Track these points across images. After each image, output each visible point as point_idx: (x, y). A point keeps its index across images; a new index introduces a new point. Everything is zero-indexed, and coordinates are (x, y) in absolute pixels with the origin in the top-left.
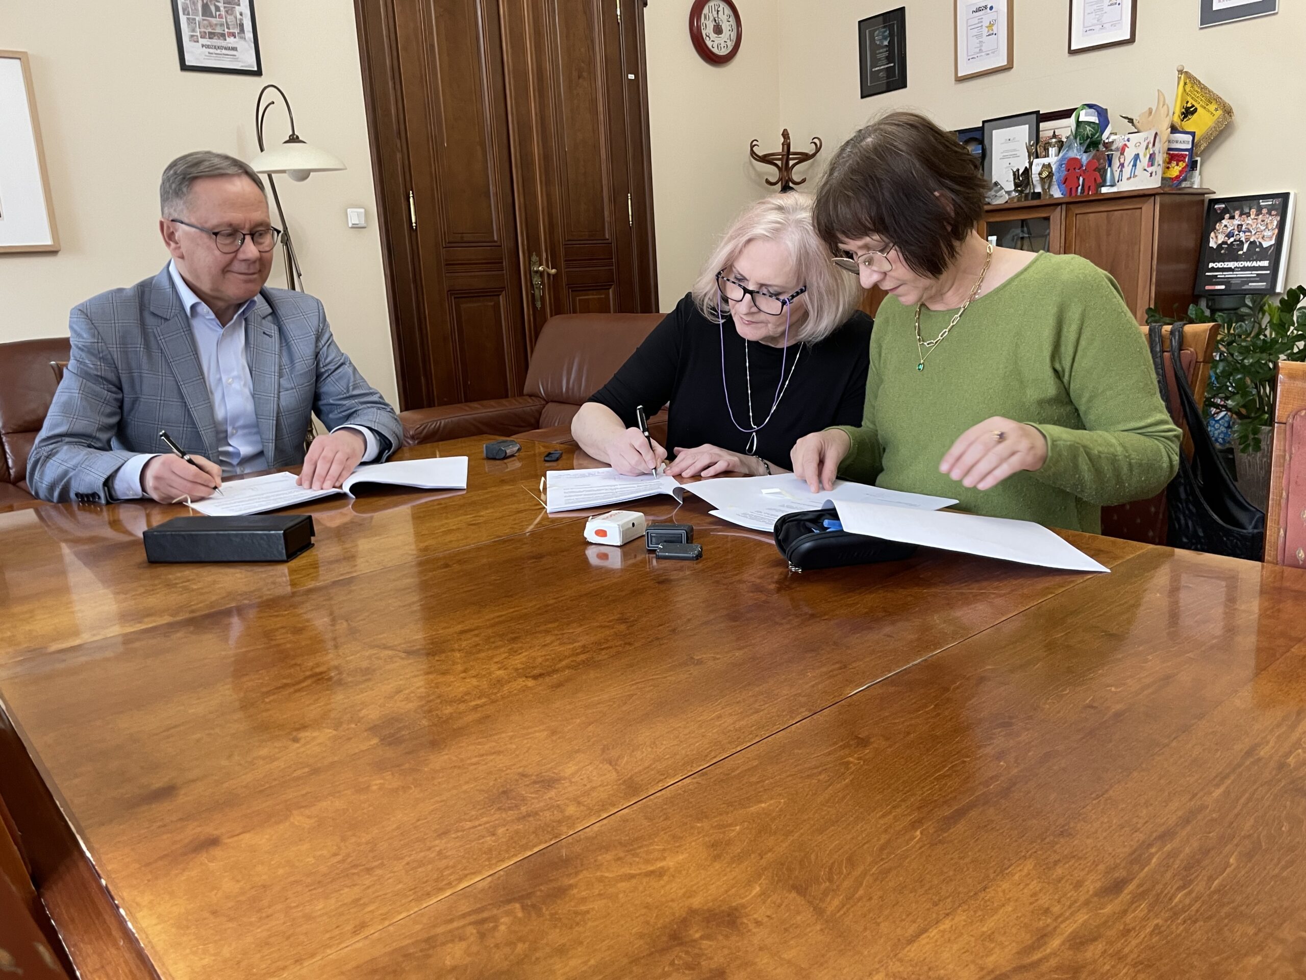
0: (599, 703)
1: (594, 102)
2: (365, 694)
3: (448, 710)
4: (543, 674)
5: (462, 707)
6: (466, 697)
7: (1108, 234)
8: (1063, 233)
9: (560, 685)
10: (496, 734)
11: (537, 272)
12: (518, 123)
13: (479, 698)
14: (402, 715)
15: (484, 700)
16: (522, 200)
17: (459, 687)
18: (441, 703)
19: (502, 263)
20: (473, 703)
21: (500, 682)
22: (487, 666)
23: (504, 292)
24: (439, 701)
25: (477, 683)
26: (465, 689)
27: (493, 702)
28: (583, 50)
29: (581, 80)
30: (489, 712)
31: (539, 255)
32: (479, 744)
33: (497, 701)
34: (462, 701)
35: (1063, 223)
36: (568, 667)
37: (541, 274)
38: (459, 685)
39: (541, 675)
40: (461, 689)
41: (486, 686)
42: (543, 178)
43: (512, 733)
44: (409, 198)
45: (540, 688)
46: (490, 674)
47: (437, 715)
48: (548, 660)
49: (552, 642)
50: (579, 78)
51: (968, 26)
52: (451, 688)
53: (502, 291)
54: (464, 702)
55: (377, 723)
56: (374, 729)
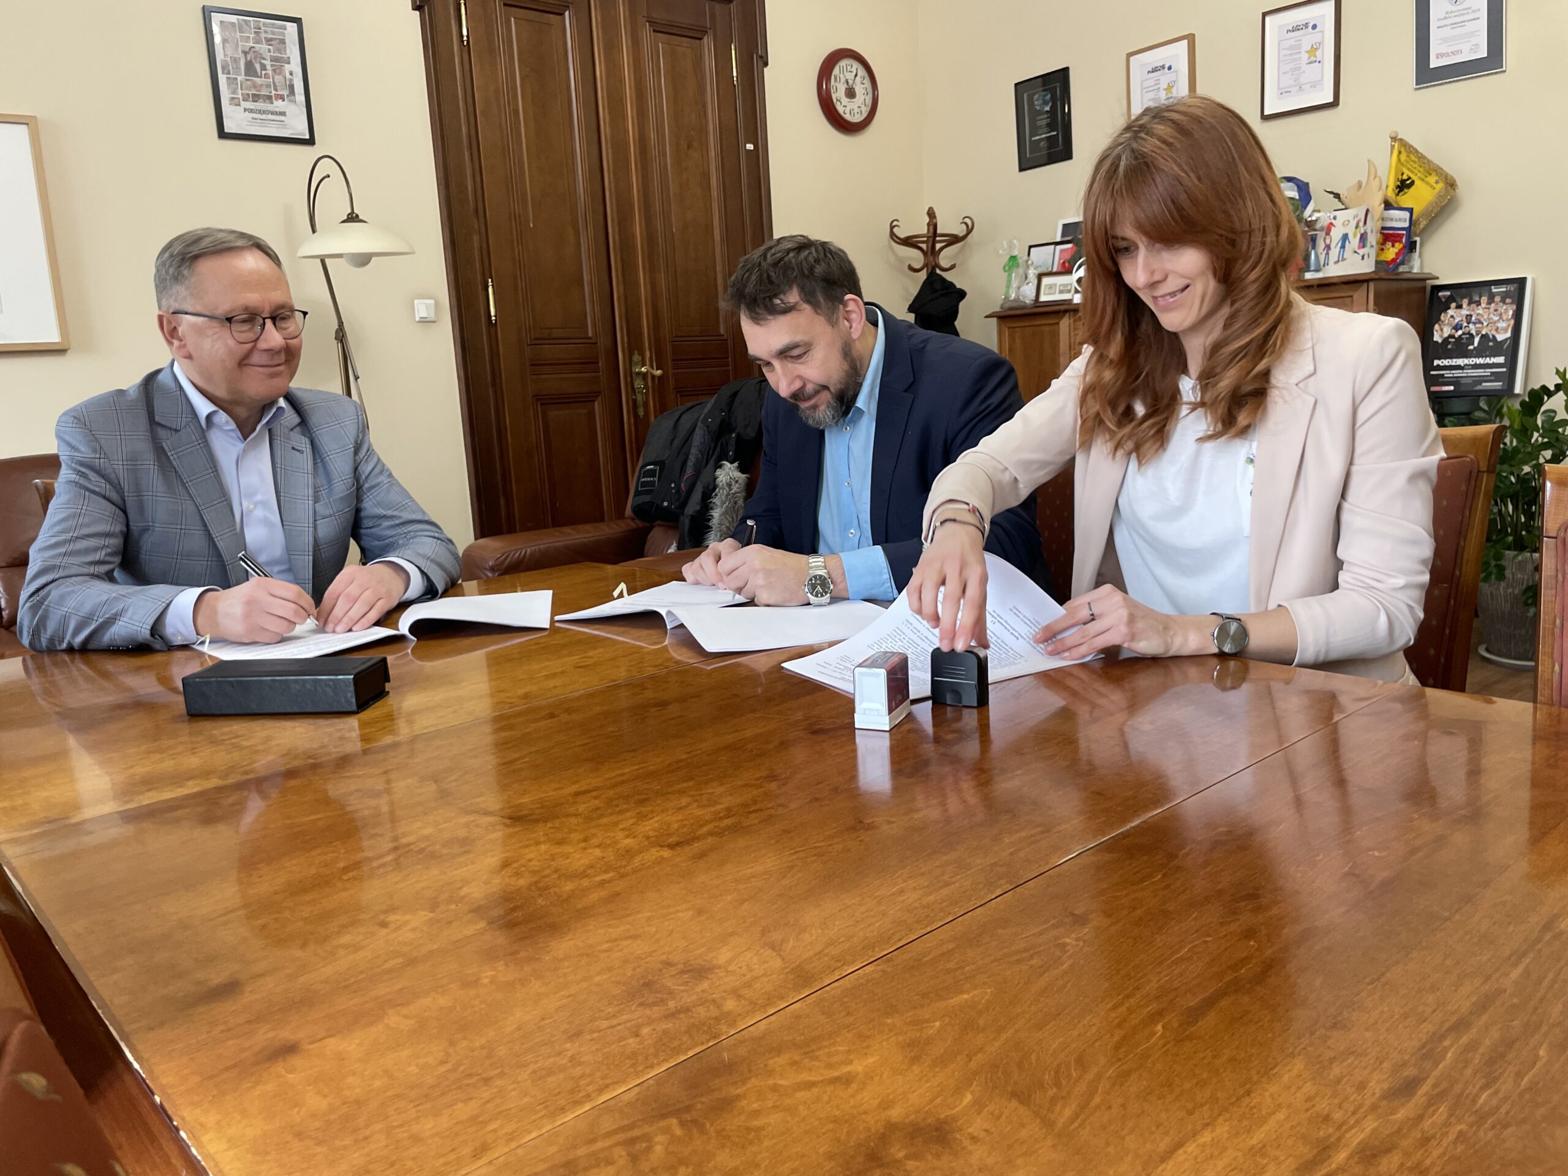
0: (753, 877)
1: (706, 175)
2: (465, 869)
3: (569, 887)
4: (682, 843)
5: (585, 883)
6: (589, 871)
9: (702, 855)
10: (629, 915)
11: (639, 373)
13: (606, 872)
14: (512, 893)
15: (610, 875)
16: (621, 289)
17: (580, 858)
18: (559, 878)
19: (599, 363)
20: (598, 878)
21: (629, 853)
22: (612, 834)
23: (601, 398)
24: (555, 876)
25: (601, 854)
26: (587, 862)
27: (623, 876)
28: (693, 116)
29: (690, 151)
30: (618, 889)
31: (642, 354)
32: (610, 926)
33: (628, 875)
34: (583, 875)
36: (711, 834)
37: (645, 376)
38: (579, 856)
39: (678, 844)
40: (583, 861)
41: (612, 858)
43: (649, 914)
44: (488, 286)
45: (679, 859)
46: (616, 843)
47: (555, 893)
48: (685, 825)
49: (688, 805)
50: (689, 147)
51: (1142, 88)
52: (569, 861)
53: (599, 396)
54: (586, 876)
55: (483, 903)
56: (478, 910)
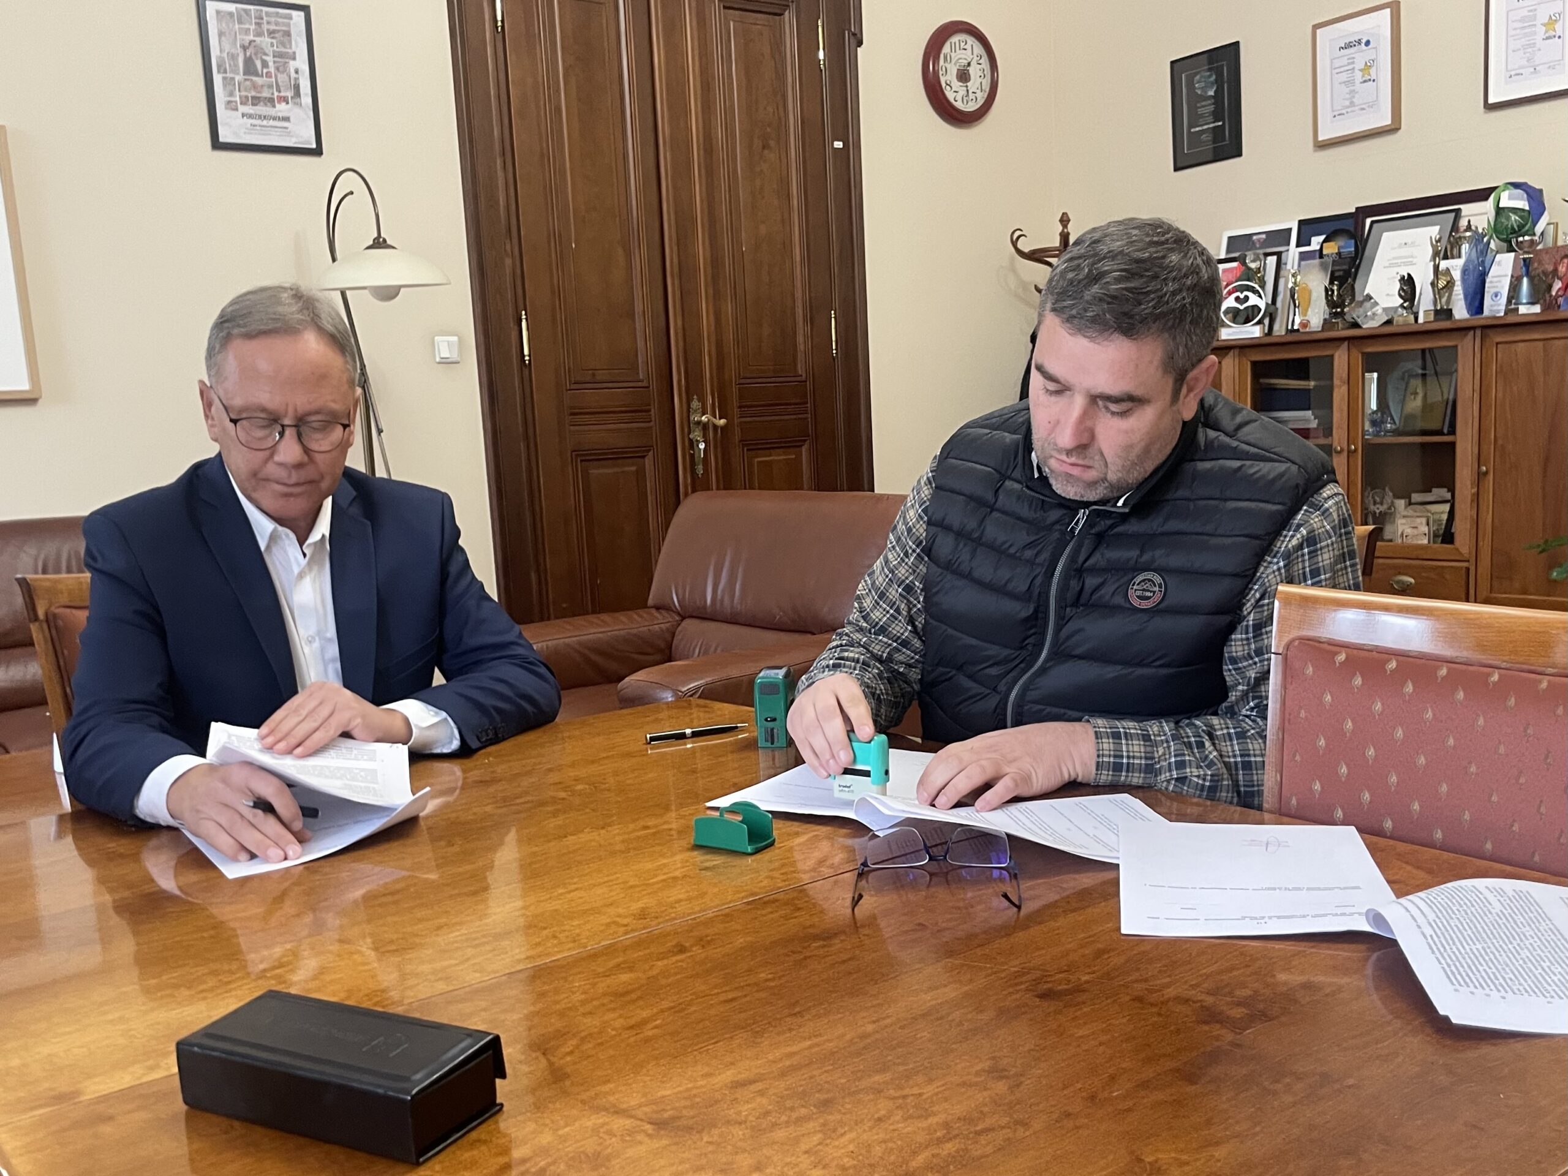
1: (785, 182)
7: (1546, 373)
8: (1477, 369)
11: (699, 423)
12: (676, 213)
16: (680, 323)
19: (649, 411)
23: (651, 453)
28: (770, 109)
29: (766, 152)
31: (702, 400)
35: (1478, 355)
37: (705, 427)
42: (711, 291)
44: (521, 320)
50: (764, 147)
51: (1332, 69)
53: (650, 450)
